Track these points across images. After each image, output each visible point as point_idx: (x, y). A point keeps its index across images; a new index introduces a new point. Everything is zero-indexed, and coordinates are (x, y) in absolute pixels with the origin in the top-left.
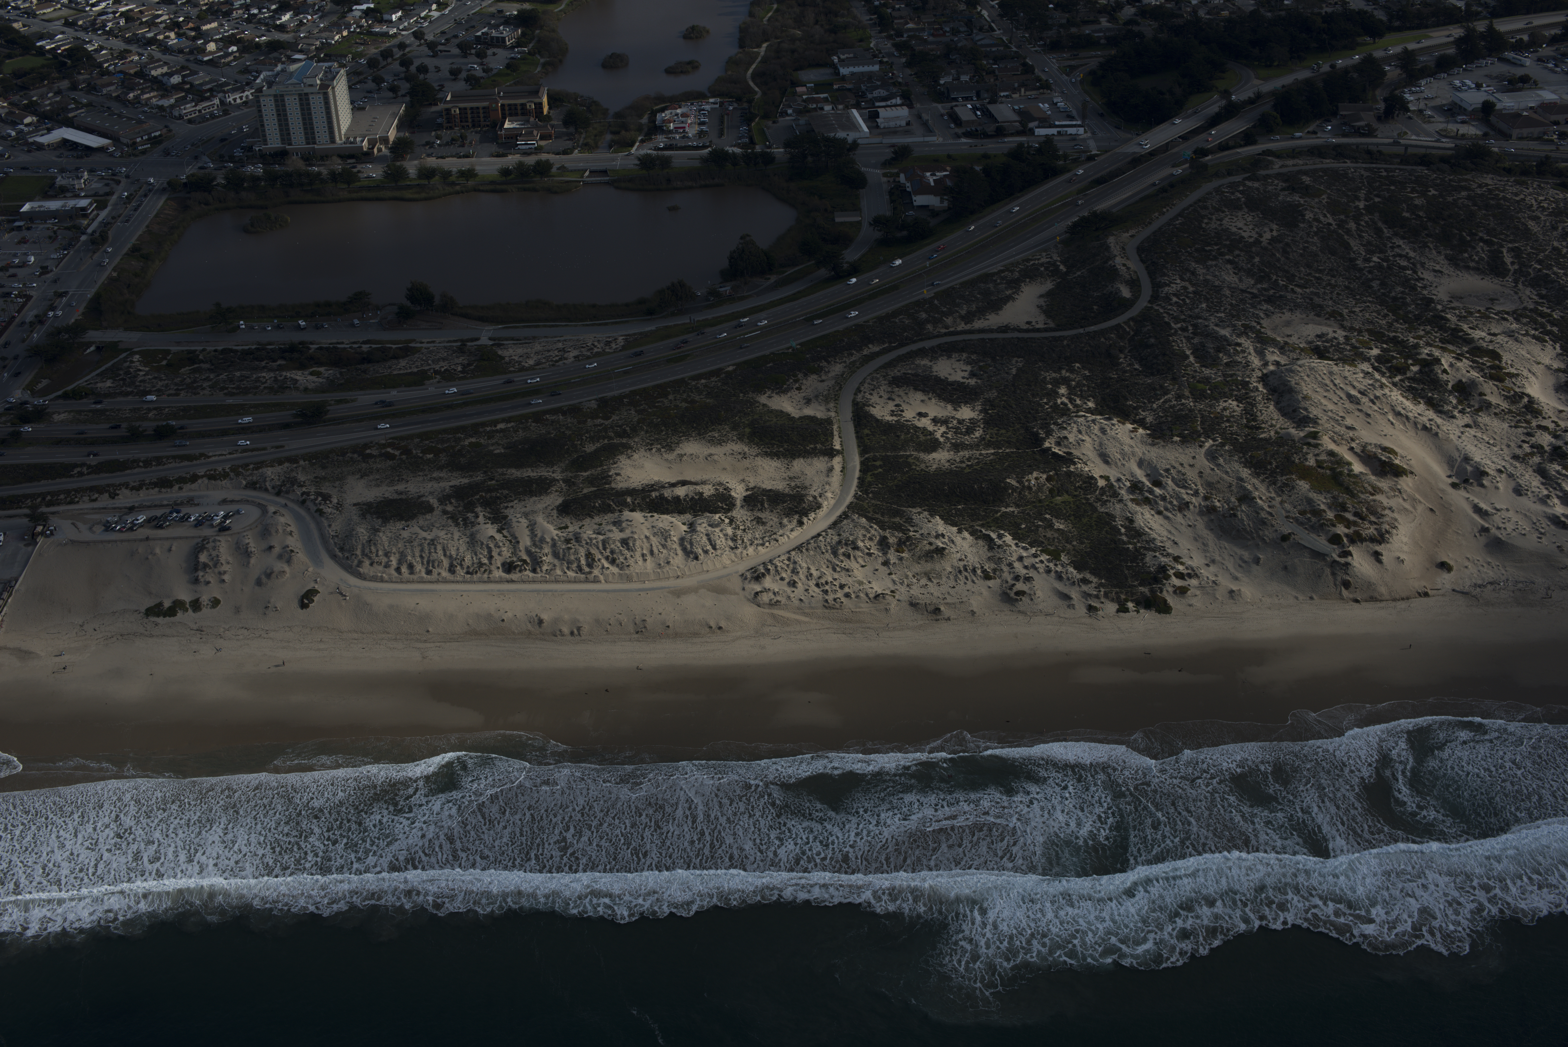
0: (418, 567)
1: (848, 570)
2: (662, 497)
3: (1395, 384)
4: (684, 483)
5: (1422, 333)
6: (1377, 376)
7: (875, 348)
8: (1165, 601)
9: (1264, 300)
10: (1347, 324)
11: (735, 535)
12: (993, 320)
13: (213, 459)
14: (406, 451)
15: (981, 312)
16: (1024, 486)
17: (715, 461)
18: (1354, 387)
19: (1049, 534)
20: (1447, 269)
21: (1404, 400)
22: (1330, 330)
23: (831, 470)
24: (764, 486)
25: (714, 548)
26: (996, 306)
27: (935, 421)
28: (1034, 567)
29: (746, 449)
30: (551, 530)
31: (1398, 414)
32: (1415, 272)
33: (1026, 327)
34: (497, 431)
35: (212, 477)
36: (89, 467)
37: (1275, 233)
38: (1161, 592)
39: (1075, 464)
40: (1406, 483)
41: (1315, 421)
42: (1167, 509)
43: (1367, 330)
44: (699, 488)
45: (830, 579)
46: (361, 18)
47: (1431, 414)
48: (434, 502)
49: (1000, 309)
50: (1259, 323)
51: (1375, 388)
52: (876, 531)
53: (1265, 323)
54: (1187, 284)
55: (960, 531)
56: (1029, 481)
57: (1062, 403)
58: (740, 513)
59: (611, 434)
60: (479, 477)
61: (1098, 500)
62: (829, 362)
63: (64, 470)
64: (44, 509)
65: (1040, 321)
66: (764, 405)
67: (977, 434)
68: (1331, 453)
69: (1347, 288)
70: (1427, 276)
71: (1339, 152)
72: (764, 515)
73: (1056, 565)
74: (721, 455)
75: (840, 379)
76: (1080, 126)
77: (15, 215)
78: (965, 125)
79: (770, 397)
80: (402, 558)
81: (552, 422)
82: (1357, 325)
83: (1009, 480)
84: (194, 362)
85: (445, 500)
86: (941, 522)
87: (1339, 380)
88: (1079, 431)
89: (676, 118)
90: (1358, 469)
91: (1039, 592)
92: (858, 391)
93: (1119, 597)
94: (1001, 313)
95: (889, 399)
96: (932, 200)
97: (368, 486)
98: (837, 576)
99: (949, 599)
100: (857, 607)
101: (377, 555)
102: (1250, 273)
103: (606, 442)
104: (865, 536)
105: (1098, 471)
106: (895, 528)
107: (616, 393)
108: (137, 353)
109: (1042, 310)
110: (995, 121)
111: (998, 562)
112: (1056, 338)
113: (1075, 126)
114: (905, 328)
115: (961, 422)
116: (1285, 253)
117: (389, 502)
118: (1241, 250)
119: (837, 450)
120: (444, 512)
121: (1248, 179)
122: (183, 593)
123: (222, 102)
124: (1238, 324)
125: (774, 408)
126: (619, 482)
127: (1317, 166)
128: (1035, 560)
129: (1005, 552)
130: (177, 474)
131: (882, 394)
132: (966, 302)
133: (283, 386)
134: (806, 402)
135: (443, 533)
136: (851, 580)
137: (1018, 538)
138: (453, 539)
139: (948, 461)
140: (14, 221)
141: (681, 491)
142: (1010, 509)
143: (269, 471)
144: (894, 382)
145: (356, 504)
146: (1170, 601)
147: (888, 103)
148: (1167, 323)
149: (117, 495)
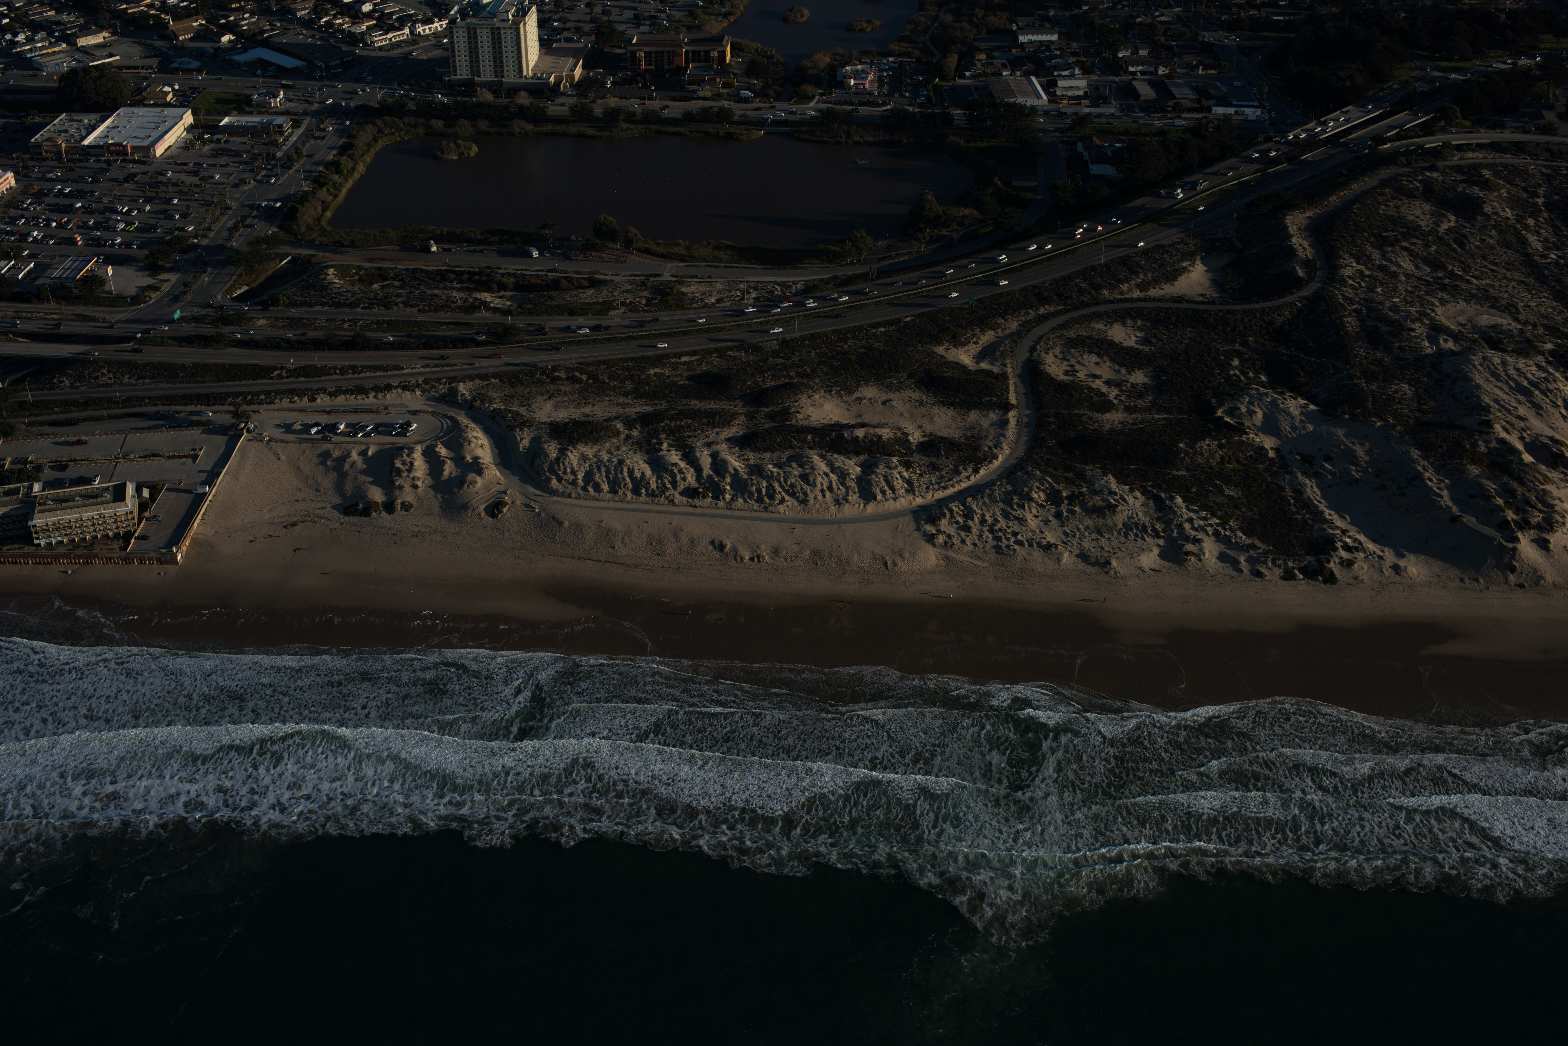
0: (604, 486)
1: (1021, 520)
2: (841, 436)
4: (863, 425)
6: (1550, 369)
7: (1050, 309)
8: (1332, 572)
9: (1440, 289)
10: (1521, 317)
11: (911, 479)
12: (1168, 289)
13: (407, 371)
14: (595, 377)
15: (1156, 282)
16: (1196, 452)
17: (893, 407)
18: (1527, 379)
19: (1219, 499)
22: (1505, 322)
23: (1005, 423)
24: (940, 434)
25: (892, 488)
26: (1172, 276)
27: (1108, 383)
28: (1203, 529)
29: (924, 397)
30: (732, 459)
33: (1200, 299)
34: (681, 363)
35: (405, 388)
36: (289, 371)
37: (1452, 224)
38: (1329, 562)
39: (1247, 433)
41: (1487, 409)
43: (1543, 325)
44: (878, 431)
45: (1004, 527)
48: (620, 426)
49: (1176, 279)
50: (1433, 311)
51: (1549, 381)
52: (1048, 483)
53: (1439, 310)
54: (1362, 268)
55: (1132, 490)
56: (1202, 446)
57: (1235, 375)
58: (917, 458)
59: (793, 374)
60: (663, 405)
61: (1267, 470)
62: (1006, 320)
63: (264, 372)
64: (245, 407)
65: (1211, 293)
66: (942, 356)
67: (1150, 399)
68: (1503, 442)
69: (1522, 282)
71: (1518, 148)
72: (942, 461)
73: (1225, 529)
74: (898, 401)
75: (1016, 337)
76: (1257, 107)
77: (214, 129)
78: (1142, 98)
79: (947, 349)
80: (588, 477)
81: (735, 358)
82: (1532, 319)
83: (1181, 445)
84: (386, 279)
85: (630, 425)
86: (1113, 480)
87: (1512, 372)
88: (1251, 403)
89: (856, 74)
90: (1528, 458)
91: (1207, 554)
92: (1033, 349)
93: (1286, 564)
94: (1176, 283)
95: (1064, 359)
96: (1109, 170)
97: (556, 406)
98: (1010, 524)
99: (1119, 554)
100: (1029, 554)
101: (565, 473)
102: (1427, 261)
103: (787, 381)
104: (1038, 488)
105: (1269, 443)
106: (1069, 482)
107: (797, 335)
108: (331, 266)
109: (1216, 283)
110: (1173, 97)
111: (1168, 523)
112: (1228, 312)
113: (1253, 107)
114: (1081, 292)
115: (1133, 386)
116: (1462, 245)
117: (576, 424)
118: (1417, 238)
119: (1013, 405)
120: (628, 437)
121: (1426, 169)
122: (377, 495)
123: (412, 32)
124: (1413, 310)
125: (951, 359)
126: (799, 419)
127: (1497, 161)
128: (1205, 523)
129: (1175, 514)
130: (373, 382)
131: (1057, 353)
132: (1142, 269)
133: (475, 306)
134: (982, 356)
135: (628, 457)
136: (1024, 529)
137: (1188, 501)
138: (637, 462)
139: (1122, 422)
140: (213, 134)
141: (860, 433)
142: (1180, 473)
143: (461, 386)
144: (1069, 343)
145: (545, 423)
146: (1336, 572)
147: (1066, 72)
148: (1341, 304)
149: (315, 399)
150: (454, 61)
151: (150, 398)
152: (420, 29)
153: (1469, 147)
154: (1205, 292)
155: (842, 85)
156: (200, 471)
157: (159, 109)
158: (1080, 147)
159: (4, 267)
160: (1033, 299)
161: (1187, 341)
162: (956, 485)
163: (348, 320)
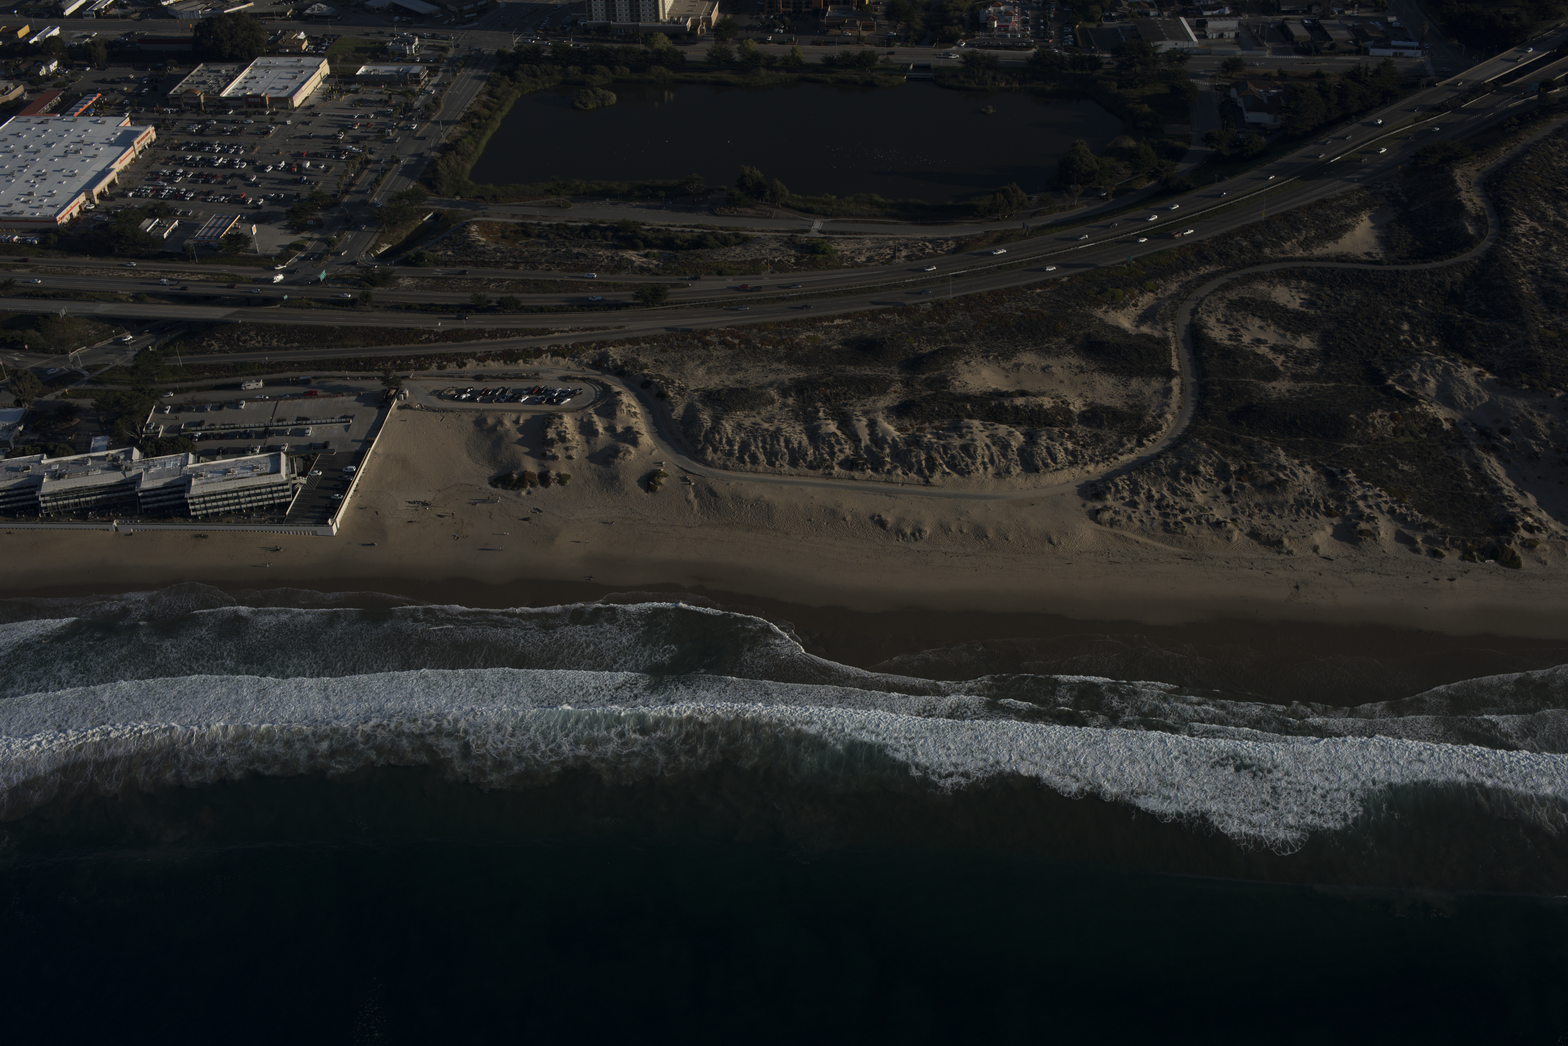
0: (762, 457)
1: (1188, 495)
2: (1001, 406)
4: (1023, 394)
7: (1211, 269)
8: (1514, 553)
11: (1074, 450)
12: (1332, 248)
13: (556, 335)
14: (747, 342)
15: (1320, 239)
16: (1368, 424)
17: (1053, 374)
19: (1393, 473)
23: (1168, 391)
24: (1102, 403)
25: (1054, 460)
26: (1335, 234)
27: (1274, 348)
28: (1377, 506)
29: (1084, 363)
30: (890, 429)
33: (1365, 258)
34: (834, 327)
35: (555, 354)
36: (436, 334)
38: (1509, 543)
39: (1420, 404)
42: (1514, 459)
44: (1039, 400)
45: (1171, 503)
48: (774, 393)
49: (1340, 237)
52: (1216, 456)
54: (1536, 225)
55: (1301, 465)
56: (1373, 418)
57: (1405, 340)
58: (1080, 430)
59: (949, 338)
60: (816, 372)
61: (1443, 443)
62: (1166, 281)
63: (412, 336)
64: (395, 373)
65: (1379, 253)
66: (1100, 319)
67: (1317, 366)
72: (1104, 432)
73: (1400, 507)
74: (1057, 366)
75: (1177, 299)
76: (1418, 49)
77: (350, 77)
78: (1297, 41)
79: (1106, 312)
80: (744, 447)
81: (888, 321)
83: (1352, 416)
84: (529, 236)
85: (784, 392)
86: (1282, 453)
88: (1423, 370)
89: (1000, 16)
91: (1382, 533)
92: (1194, 312)
93: (1464, 545)
94: (1340, 241)
95: (1226, 322)
96: (1264, 118)
97: (709, 371)
98: (1177, 500)
99: (1291, 533)
100: (1198, 532)
101: (720, 443)
103: (943, 346)
104: (1205, 461)
105: (1441, 413)
106: (1235, 455)
107: (951, 296)
108: (475, 223)
109: (1385, 241)
110: (1329, 38)
111: (1341, 499)
112: (1397, 271)
113: (1413, 48)
114: (1241, 250)
115: (1300, 351)
117: (729, 391)
119: (1175, 372)
120: (785, 405)
122: (531, 466)
125: (1110, 323)
126: (957, 387)
128: (1379, 500)
129: (1348, 489)
130: (522, 347)
131: (1220, 317)
132: (1305, 226)
133: (621, 266)
134: (1142, 319)
135: (784, 426)
136: (1192, 505)
137: (1362, 476)
138: (795, 432)
139: (1288, 391)
140: (350, 83)
141: (1020, 401)
142: (1353, 446)
143: (612, 351)
144: (1232, 305)
145: (697, 390)
146: (1518, 553)
147: (1215, 12)
148: (1514, 264)
149: (465, 365)
150: (590, 6)
151: (299, 363)
154: (1371, 251)
155: (985, 26)
156: (353, 441)
157: (295, 59)
158: (1233, 93)
159: (149, 225)
160: (1193, 258)
161: (1354, 304)
162: (1120, 457)
163: (494, 281)
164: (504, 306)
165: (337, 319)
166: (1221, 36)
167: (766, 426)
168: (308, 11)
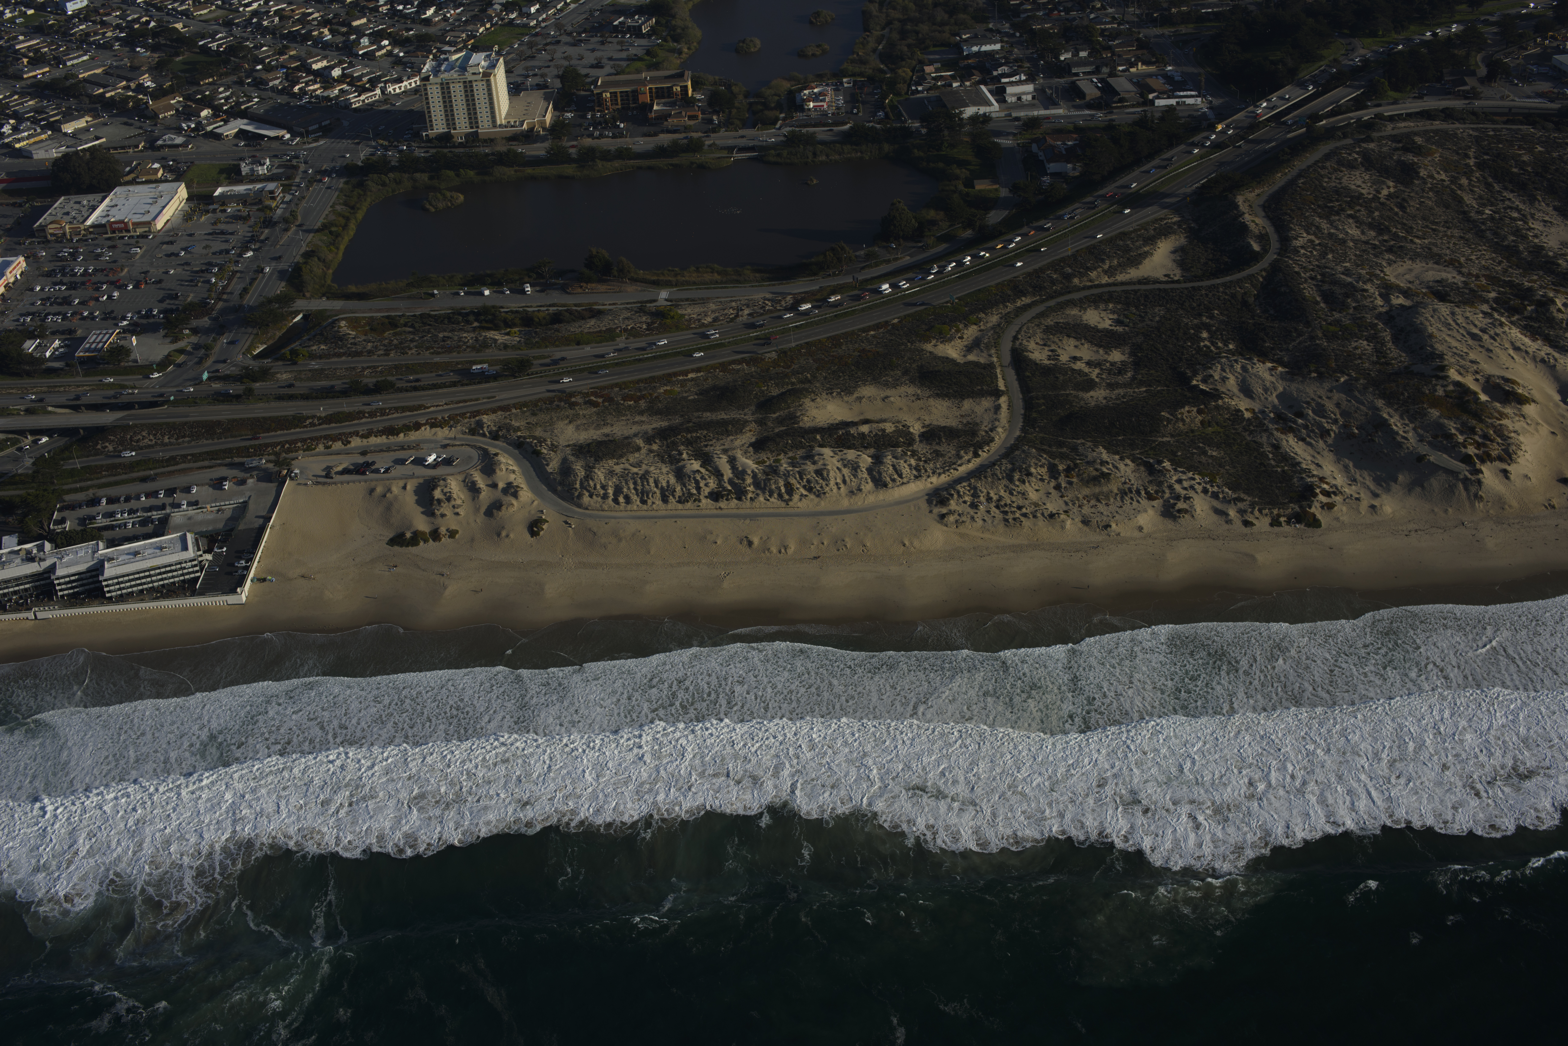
0: (634, 498)
1: (1023, 494)
2: (848, 434)
3: (1512, 322)
4: (867, 422)
5: (1535, 277)
6: (1496, 315)
7: (1027, 300)
8: (1314, 515)
9: (1386, 251)
10: (1464, 270)
11: (918, 465)
12: (1134, 273)
13: (432, 409)
14: (610, 400)
15: (1123, 267)
16: (1177, 419)
17: (892, 402)
18: (1476, 326)
19: (1203, 459)
20: (1556, 219)
21: (1523, 337)
22: (1449, 276)
23: (998, 408)
24: (939, 423)
25: (900, 476)
26: (1136, 261)
27: (1089, 363)
28: (1192, 487)
29: (919, 392)
30: (749, 463)
31: (1517, 349)
32: (1526, 223)
33: (1164, 279)
34: (688, 380)
35: (433, 425)
36: (320, 418)
37: (1392, 190)
38: (1310, 507)
39: (1222, 398)
40: (1530, 409)
41: (1441, 356)
42: (1309, 436)
43: (1484, 276)
44: (882, 426)
45: (1009, 502)
46: (501, 11)
47: (1547, 349)
48: (640, 442)
49: (1140, 263)
50: (1382, 271)
51: (1495, 326)
52: (1045, 459)
53: (1388, 270)
54: (1312, 237)
55: (1122, 459)
56: (1182, 414)
57: (1205, 346)
58: (920, 447)
59: (795, 380)
60: (677, 420)
61: (1245, 430)
62: (986, 314)
63: (297, 421)
64: (285, 455)
65: (1177, 274)
66: (930, 353)
67: (1129, 374)
68: (1458, 384)
69: (1461, 237)
70: (1537, 226)
71: (1448, 114)
72: (943, 448)
73: (1212, 486)
74: (896, 396)
75: (999, 329)
76: (1197, 96)
77: (208, 199)
78: (1088, 98)
79: (935, 346)
80: (618, 491)
81: (738, 370)
82: (1475, 271)
83: (1163, 414)
84: (396, 326)
85: (649, 440)
86: (1104, 451)
87: (1461, 320)
88: (1223, 370)
89: (814, 97)
90: (1483, 397)
91: (1198, 510)
92: (1015, 339)
93: (1272, 513)
94: (1141, 267)
95: (1045, 345)
96: (1065, 167)
97: (578, 428)
98: (1014, 499)
99: (1118, 517)
100: (1035, 525)
101: (595, 488)
102: (1371, 226)
103: (790, 387)
104: (1036, 464)
105: (1243, 404)
106: (1063, 457)
107: (793, 345)
108: (343, 319)
109: (1182, 264)
110: (1118, 94)
111: (1159, 484)
112: (1193, 288)
113: (1193, 96)
114: (1053, 282)
115: (1113, 364)
116: (1402, 208)
117: (599, 443)
118: (1361, 205)
119: (1002, 391)
120: (650, 451)
121: (1363, 141)
122: (422, 524)
123: (383, 92)
124: (1363, 272)
125: (940, 354)
126: (806, 422)
127: (1429, 128)
128: (1193, 482)
129: (1165, 476)
130: (401, 423)
131: (1038, 340)
132: (1109, 257)
133: (485, 345)
134: (969, 349)
135: (652, 469)
136: (1027, 502)
137: (1176, 464)
138: (662, 473)
139: (1105, 398)
140: (209, 204)
141: (865, 429)
142: (1165, 439)
143: (485, 418)
144: (1048, 330)
145: (568, 446)
146: (1319, 516)
147: (1013, 79)
148: (1296, 273)
149: (349, 442)
150: (430, 117)
151: (192, 455)
152: (390, 89)
153: (1400, 118)
154: (1169, 272)
155: (801, 108)
157: (154, 185)
158: (1034, 148)
159: (30, 346)
160: (1009, 292)
161: (1157, 318)
162: (959, 468)
163: (368, 367)
164: (379, 389)
165: (225, 412)
166: (1019, 99)
167: (635, 470)
168: (160, 142)
